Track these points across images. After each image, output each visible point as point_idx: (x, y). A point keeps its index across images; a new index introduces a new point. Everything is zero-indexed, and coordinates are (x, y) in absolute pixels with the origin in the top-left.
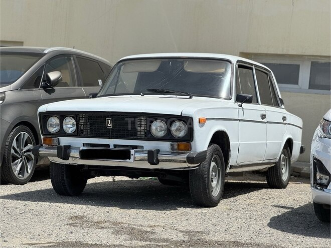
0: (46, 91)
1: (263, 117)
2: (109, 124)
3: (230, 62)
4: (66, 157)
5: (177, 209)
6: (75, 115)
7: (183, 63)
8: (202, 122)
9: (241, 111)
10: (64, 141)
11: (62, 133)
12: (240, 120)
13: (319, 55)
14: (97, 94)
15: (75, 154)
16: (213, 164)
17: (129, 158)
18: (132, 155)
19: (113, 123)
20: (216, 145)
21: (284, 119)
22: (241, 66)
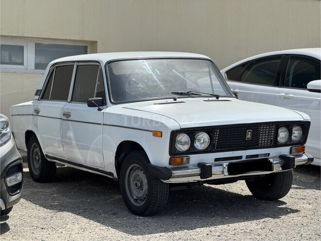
2: (249, 135)
11: (193, 150)
13: (54, 38)
19: (253, 134)
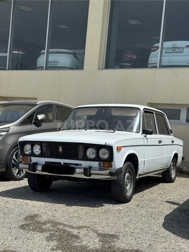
0: (36, 126)
1: (160, 142)
2: (61, 150)
3: (139, 109)
4: (35, 170)
6: (41, 143)
7: (111, 110)
8: (119, 149)
9: (145, 140)
10: (34, 160)
11: (33, 154)
12: (145, 145)
14: (60, 129)
15: (39, 168)
16: (127, 174)
19: (62, 149)
20: (129, 163)
21: (173, 142)
22: (146, 111)
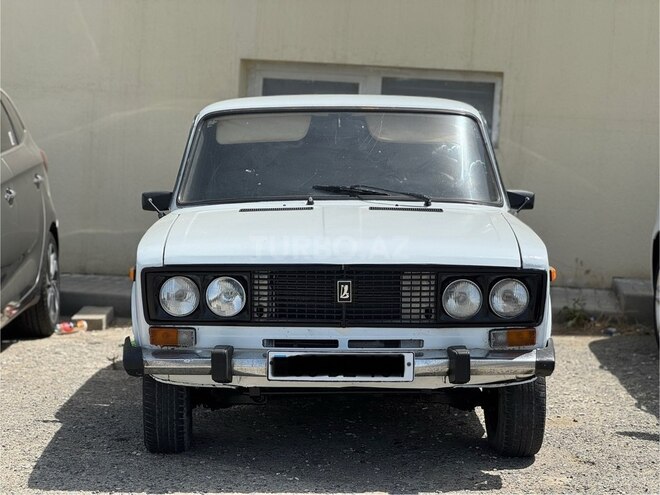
2: (345, 293)
4: (230, 377)
5: (496, 484)
10: (209, 336)
11: (203, 315)
17: (401, 374)
18: (409, 364)
19: (354, 291)
